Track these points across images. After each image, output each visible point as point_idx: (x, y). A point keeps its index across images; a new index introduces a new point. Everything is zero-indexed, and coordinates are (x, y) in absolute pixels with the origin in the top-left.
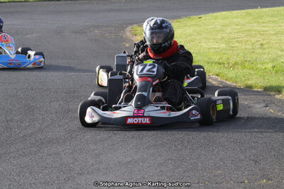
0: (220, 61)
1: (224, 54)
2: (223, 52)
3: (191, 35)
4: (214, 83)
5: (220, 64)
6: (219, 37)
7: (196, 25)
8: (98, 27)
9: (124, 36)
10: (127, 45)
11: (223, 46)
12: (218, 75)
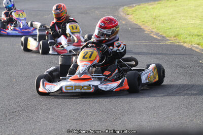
0: (199, 34)
1: (200, 28)
2: (200, 26)
3: (172, 14)
4: (197, 50)
5: (199, 36)
6: (194, 15)
7: (175, 6)
8: (97, 9)
9: (120, 16)
10: (124, 23)
11: (198, 22)
12: (198, 45)
